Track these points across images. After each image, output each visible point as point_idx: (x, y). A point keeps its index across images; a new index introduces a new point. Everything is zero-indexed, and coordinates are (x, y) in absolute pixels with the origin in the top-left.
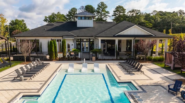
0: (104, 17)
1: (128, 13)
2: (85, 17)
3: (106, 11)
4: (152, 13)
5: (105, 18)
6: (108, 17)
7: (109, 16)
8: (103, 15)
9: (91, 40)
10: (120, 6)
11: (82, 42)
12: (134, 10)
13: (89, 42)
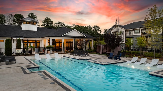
9: (37, 41)
10: (48, 18)
11: (29, 43)
12: (59, 23)
13: (35, 43)
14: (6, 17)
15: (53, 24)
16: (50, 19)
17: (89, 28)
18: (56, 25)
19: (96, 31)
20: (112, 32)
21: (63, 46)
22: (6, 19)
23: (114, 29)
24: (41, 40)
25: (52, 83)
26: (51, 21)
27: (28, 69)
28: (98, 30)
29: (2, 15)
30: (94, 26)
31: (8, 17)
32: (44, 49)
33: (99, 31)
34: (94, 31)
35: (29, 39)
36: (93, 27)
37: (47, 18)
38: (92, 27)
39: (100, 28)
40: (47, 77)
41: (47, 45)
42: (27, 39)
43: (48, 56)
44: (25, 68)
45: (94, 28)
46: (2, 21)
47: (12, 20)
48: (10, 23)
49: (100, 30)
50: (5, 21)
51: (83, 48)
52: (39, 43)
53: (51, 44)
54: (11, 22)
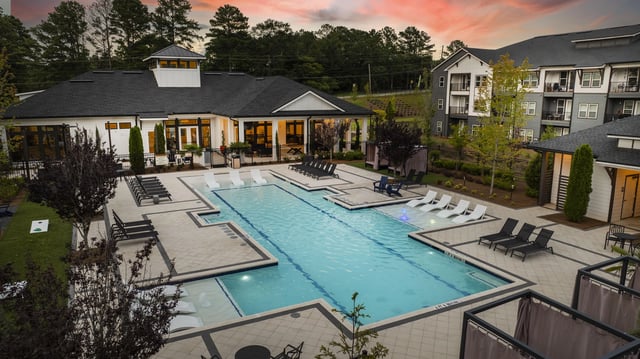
0: (183, 39)
1: (254, 29)
2: (178, 60)
3: (188, 19)
4: (320, 32)
5: (186, 43)
6: (194, 39)
7: (197, 37)
8: (177, 34)
9: (203, 122)
10: (231, 8)
11: (180, 128)
12: (270, 25)
13: (197, 127)
14: (86, 11)
15: (249, 30)
16: (237, 11)
17: (387, 36)
18: (259, 31)
19: (411, 48)
20: (452, 75)
21: (274, 144)
22: (88, 18)
23: (457, 64)
24: (214, 119)
25: (243, 245)
26: (243, 19)
27: (200, 215)
28: (421, 44)
29: (76, 3)
30: (404, 31)
31: (94, 9)
32: (224, 151)
33: (424, 51)
34: (403, 48)
35: (179, 117)
36: (401, 33)
37: (227, 7)
38: (397, 33)
39: (427, 38)
40: (236, 235)
41: (231, 140)
42: (174, 117)
43: (235, 176)
44: (195, 214)
45: (404, 39)
46: (76, 26)
47: (107, 19)
48: (100, 30)
49: (430, 44)
50: (84, 24)
51: (333, 144)
52: (209, 125)
53: (242, 140)
54: (104, 27)
